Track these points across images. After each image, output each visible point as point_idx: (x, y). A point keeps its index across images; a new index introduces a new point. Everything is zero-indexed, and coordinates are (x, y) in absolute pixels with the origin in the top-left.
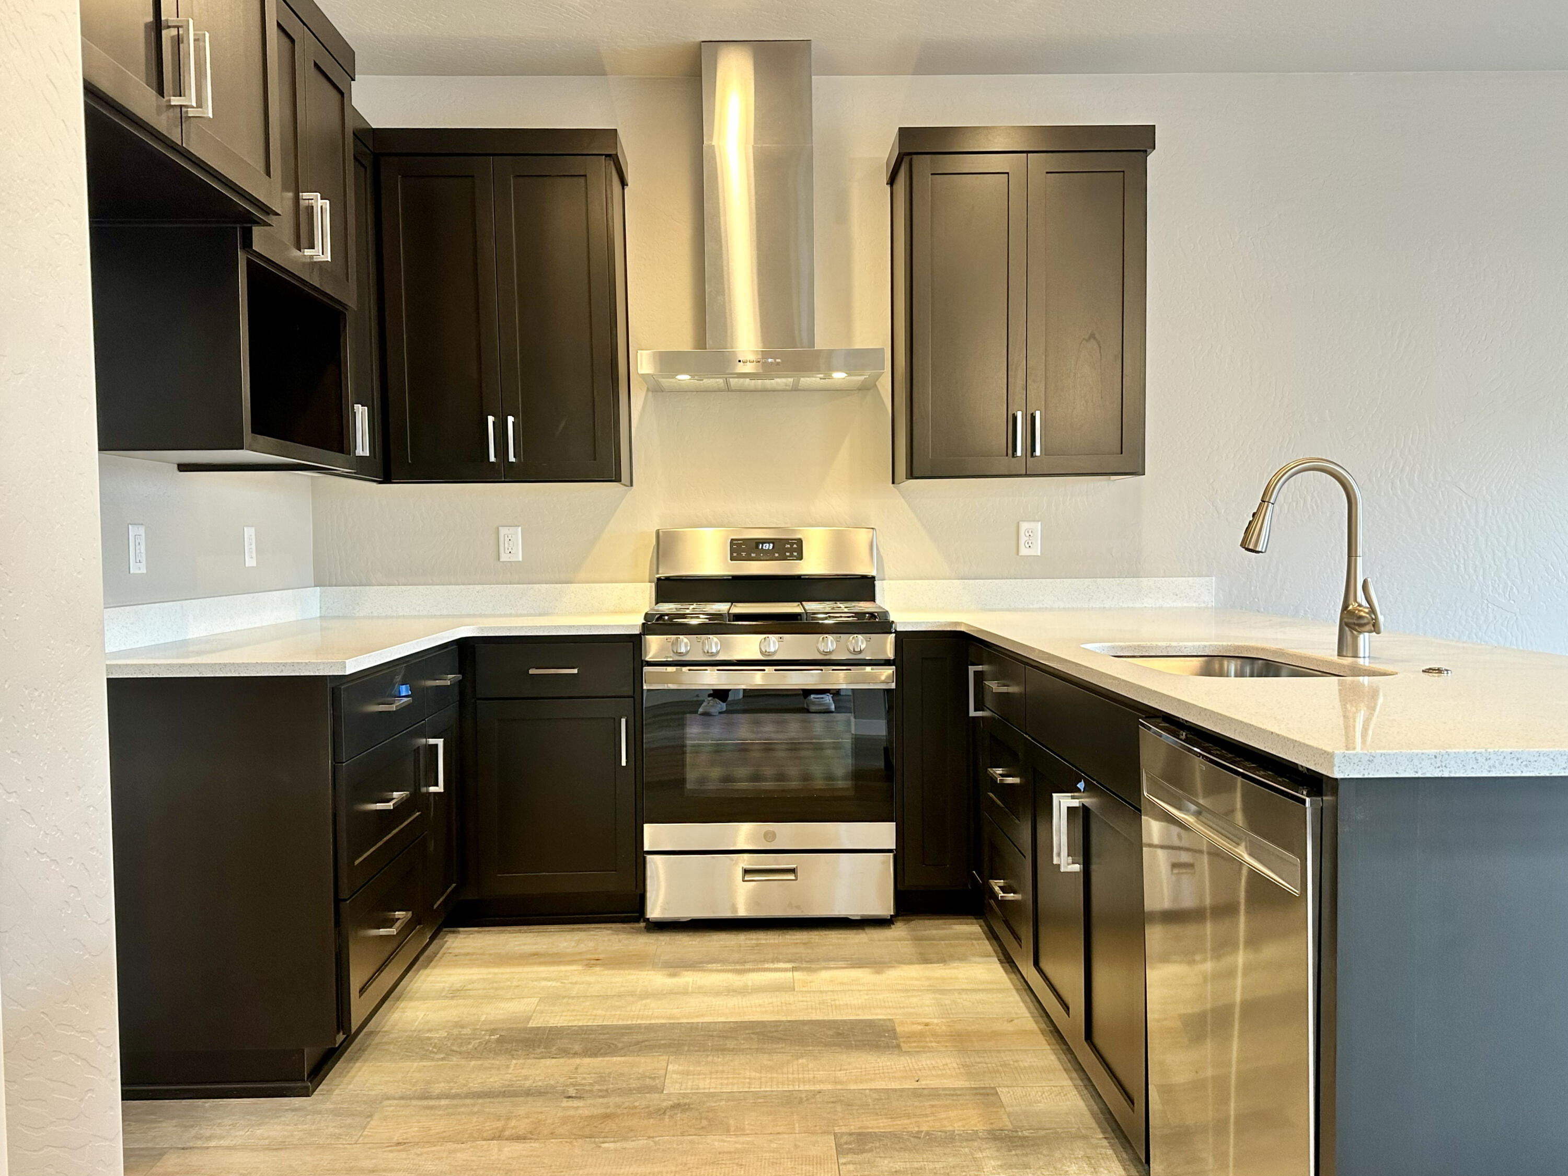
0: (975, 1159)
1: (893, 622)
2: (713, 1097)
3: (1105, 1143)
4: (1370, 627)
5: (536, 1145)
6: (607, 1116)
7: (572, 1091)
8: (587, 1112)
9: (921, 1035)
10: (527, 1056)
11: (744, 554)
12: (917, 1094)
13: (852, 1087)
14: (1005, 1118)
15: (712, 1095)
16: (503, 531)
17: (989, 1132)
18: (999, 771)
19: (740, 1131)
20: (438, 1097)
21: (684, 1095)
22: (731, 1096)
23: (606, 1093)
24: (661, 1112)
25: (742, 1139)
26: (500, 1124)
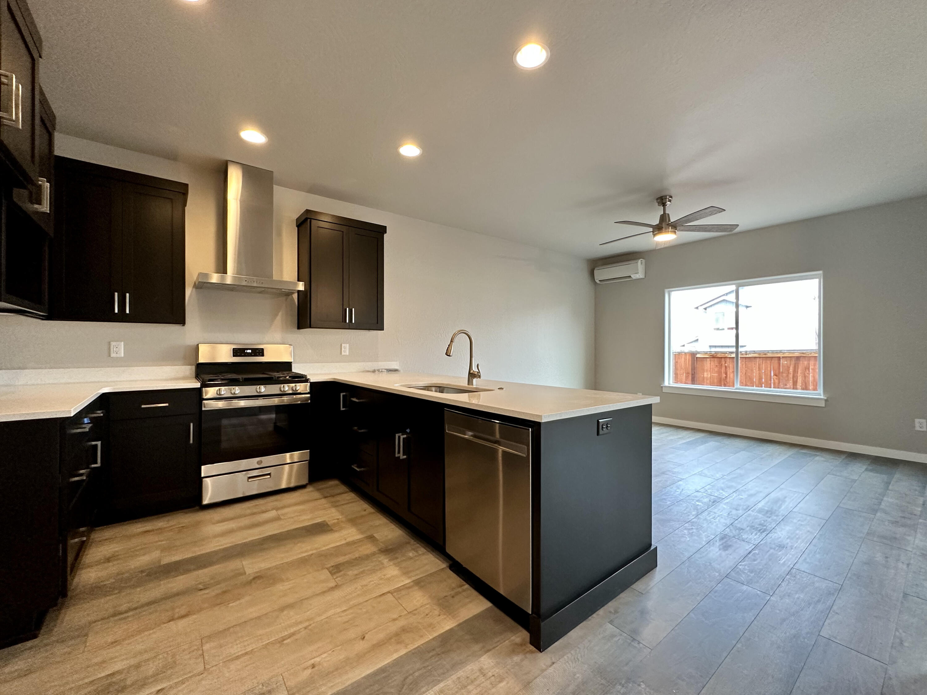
0: (380, 561)
1: (309, 379)
2: (270, 569)
3: (415, 543)
4: (478, 377)
5: (195, 616)
6: (225, 592)
7: (201, 586)
8: (213, 594)
9: (338, 523)
10: (167, 578)
11: (239, 354)
12: (348, 544)
13: (324, 549)
14: (381, 544)
15: (269, 569)
16: (113, 344)
17: (379, 550)
18: (356, 428)
19: (288, 579)
20: (126, 612)
21: (257, 572)
22: (276, 567)
23: (218, 583)
24: (250, 583)
25: (291, 582)
26: (170, 613)
